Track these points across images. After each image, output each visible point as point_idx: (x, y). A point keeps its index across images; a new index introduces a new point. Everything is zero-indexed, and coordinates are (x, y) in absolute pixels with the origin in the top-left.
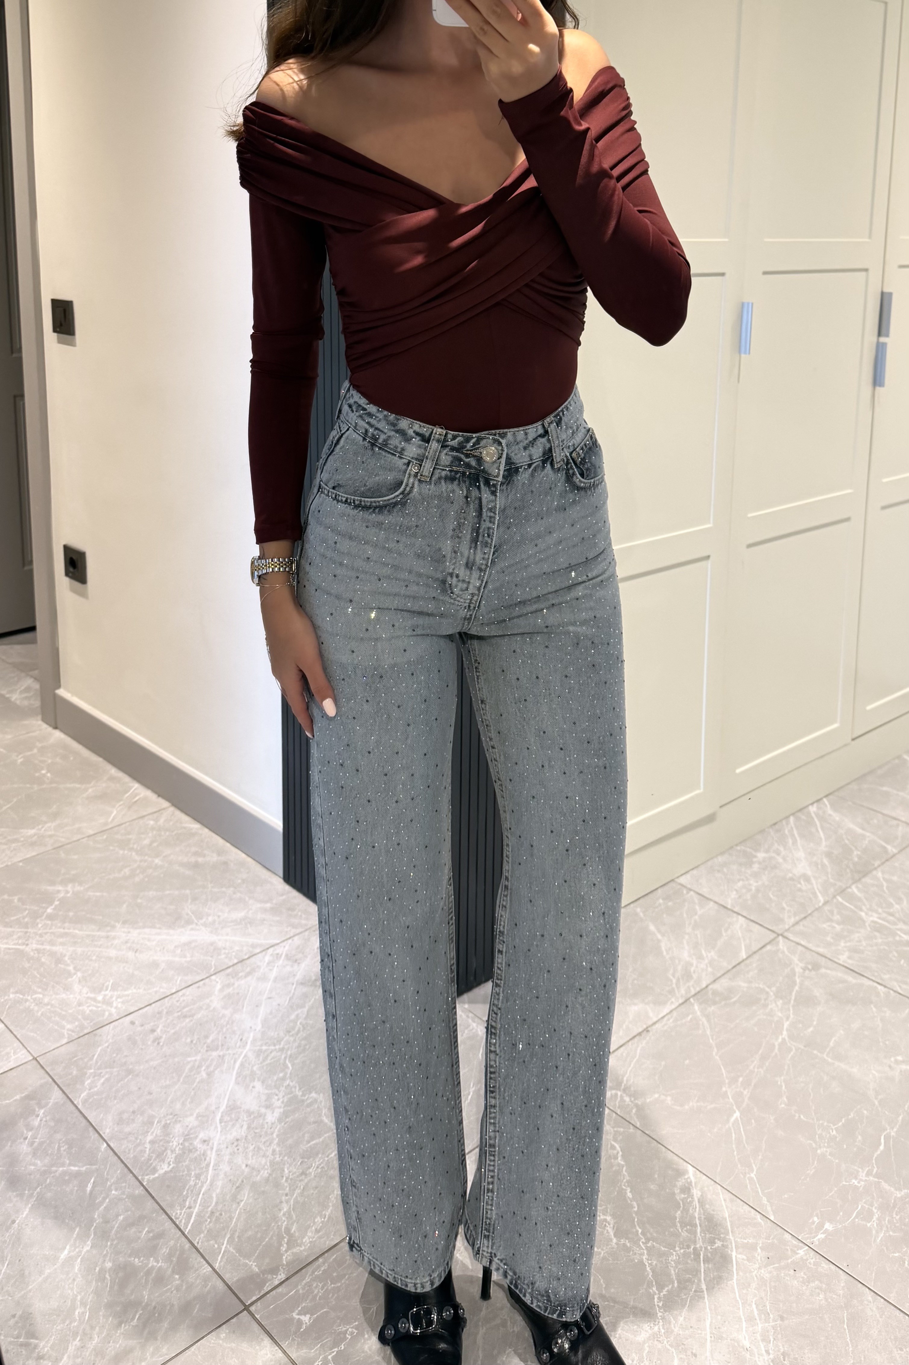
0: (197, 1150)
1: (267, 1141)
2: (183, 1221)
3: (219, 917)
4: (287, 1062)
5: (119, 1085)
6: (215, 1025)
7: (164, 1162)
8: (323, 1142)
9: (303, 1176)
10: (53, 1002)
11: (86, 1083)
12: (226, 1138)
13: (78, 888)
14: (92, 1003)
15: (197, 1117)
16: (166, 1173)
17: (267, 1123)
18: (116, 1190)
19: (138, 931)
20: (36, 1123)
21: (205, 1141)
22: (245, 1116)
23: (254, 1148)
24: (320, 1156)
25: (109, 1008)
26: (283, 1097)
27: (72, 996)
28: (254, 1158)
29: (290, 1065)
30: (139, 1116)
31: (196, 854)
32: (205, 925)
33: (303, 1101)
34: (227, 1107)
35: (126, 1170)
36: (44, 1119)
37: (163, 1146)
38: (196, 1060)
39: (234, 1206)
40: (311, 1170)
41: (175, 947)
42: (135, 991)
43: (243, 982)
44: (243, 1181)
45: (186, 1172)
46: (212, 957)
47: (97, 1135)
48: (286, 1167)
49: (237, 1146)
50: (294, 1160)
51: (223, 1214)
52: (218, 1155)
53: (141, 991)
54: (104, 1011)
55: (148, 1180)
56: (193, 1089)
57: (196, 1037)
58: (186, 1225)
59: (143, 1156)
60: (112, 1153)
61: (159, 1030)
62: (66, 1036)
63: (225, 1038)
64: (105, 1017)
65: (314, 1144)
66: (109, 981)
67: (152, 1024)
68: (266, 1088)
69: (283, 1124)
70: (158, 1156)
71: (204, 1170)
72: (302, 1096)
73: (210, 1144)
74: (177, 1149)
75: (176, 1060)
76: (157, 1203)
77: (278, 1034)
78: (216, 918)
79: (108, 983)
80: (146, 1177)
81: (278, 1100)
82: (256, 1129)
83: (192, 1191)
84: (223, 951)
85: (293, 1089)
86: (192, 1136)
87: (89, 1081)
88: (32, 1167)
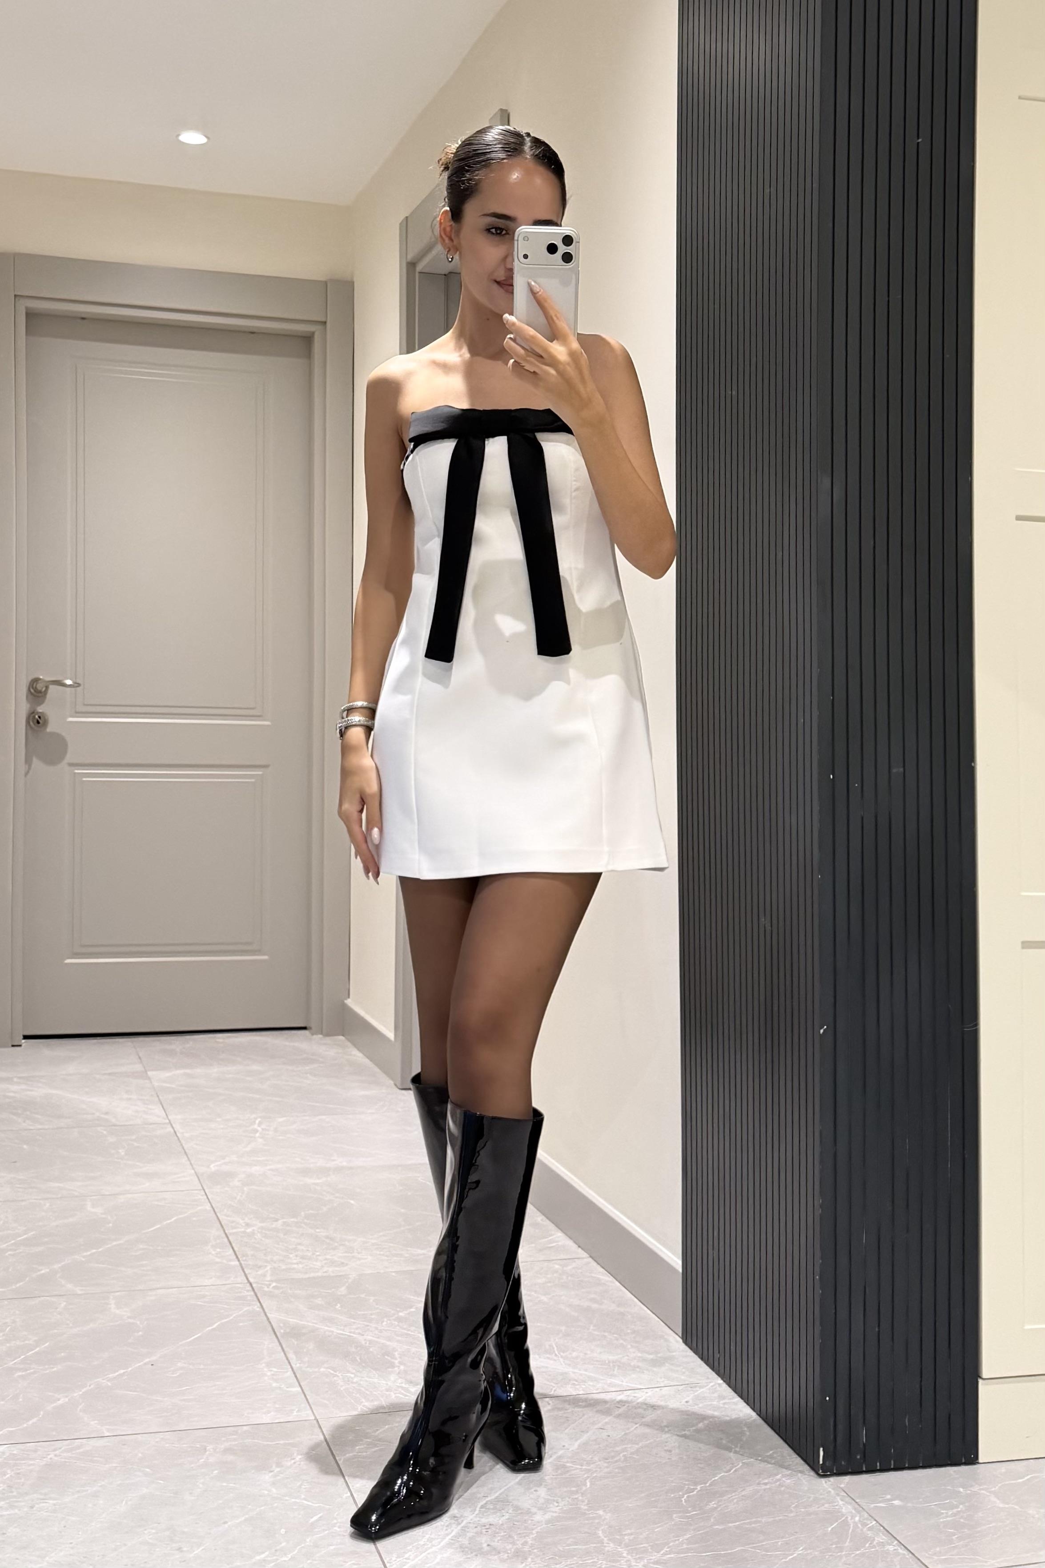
1: (523, 1533)
3: (586, 1354)
4: (588, 1481)
10: (361, 1383)
11: (357, 1447)
12: (479, 1521)
14: (402, 1391)
17: (532, 1520)
18: (339, 1527)
20: (289, 1464)
21: (455, 1517)
22: (512, 1509)
23: (506, 1535)
24: (575, 1558)
26: (565, 1505)
27: (384, 1382)
28: (500, 1542)
29: (588, 1484)
31: (594, 1301)
32: (566, 1358)
33: (585, 1514)
34: (496, 1498)
36: (299, 1463)
43: (580, 1409)
48: (531, 1556)
49: (487, 1529)
50: (544, 1554)
52: (463, 1530)
62: (358, 1410)
65: (575, 1549)
68: (550, 1495)
69: (550, 1525)
71: (440, 1537)
72: (585, 1510)
73: (459, 1521)
77: (592, 1458)
78: (581, 1355)
81: (557, 1506)
82: (518, 1522)
84: (573, 1382)
85: (580, 1503)
87: (362, 1447)
88: (266, 1492)
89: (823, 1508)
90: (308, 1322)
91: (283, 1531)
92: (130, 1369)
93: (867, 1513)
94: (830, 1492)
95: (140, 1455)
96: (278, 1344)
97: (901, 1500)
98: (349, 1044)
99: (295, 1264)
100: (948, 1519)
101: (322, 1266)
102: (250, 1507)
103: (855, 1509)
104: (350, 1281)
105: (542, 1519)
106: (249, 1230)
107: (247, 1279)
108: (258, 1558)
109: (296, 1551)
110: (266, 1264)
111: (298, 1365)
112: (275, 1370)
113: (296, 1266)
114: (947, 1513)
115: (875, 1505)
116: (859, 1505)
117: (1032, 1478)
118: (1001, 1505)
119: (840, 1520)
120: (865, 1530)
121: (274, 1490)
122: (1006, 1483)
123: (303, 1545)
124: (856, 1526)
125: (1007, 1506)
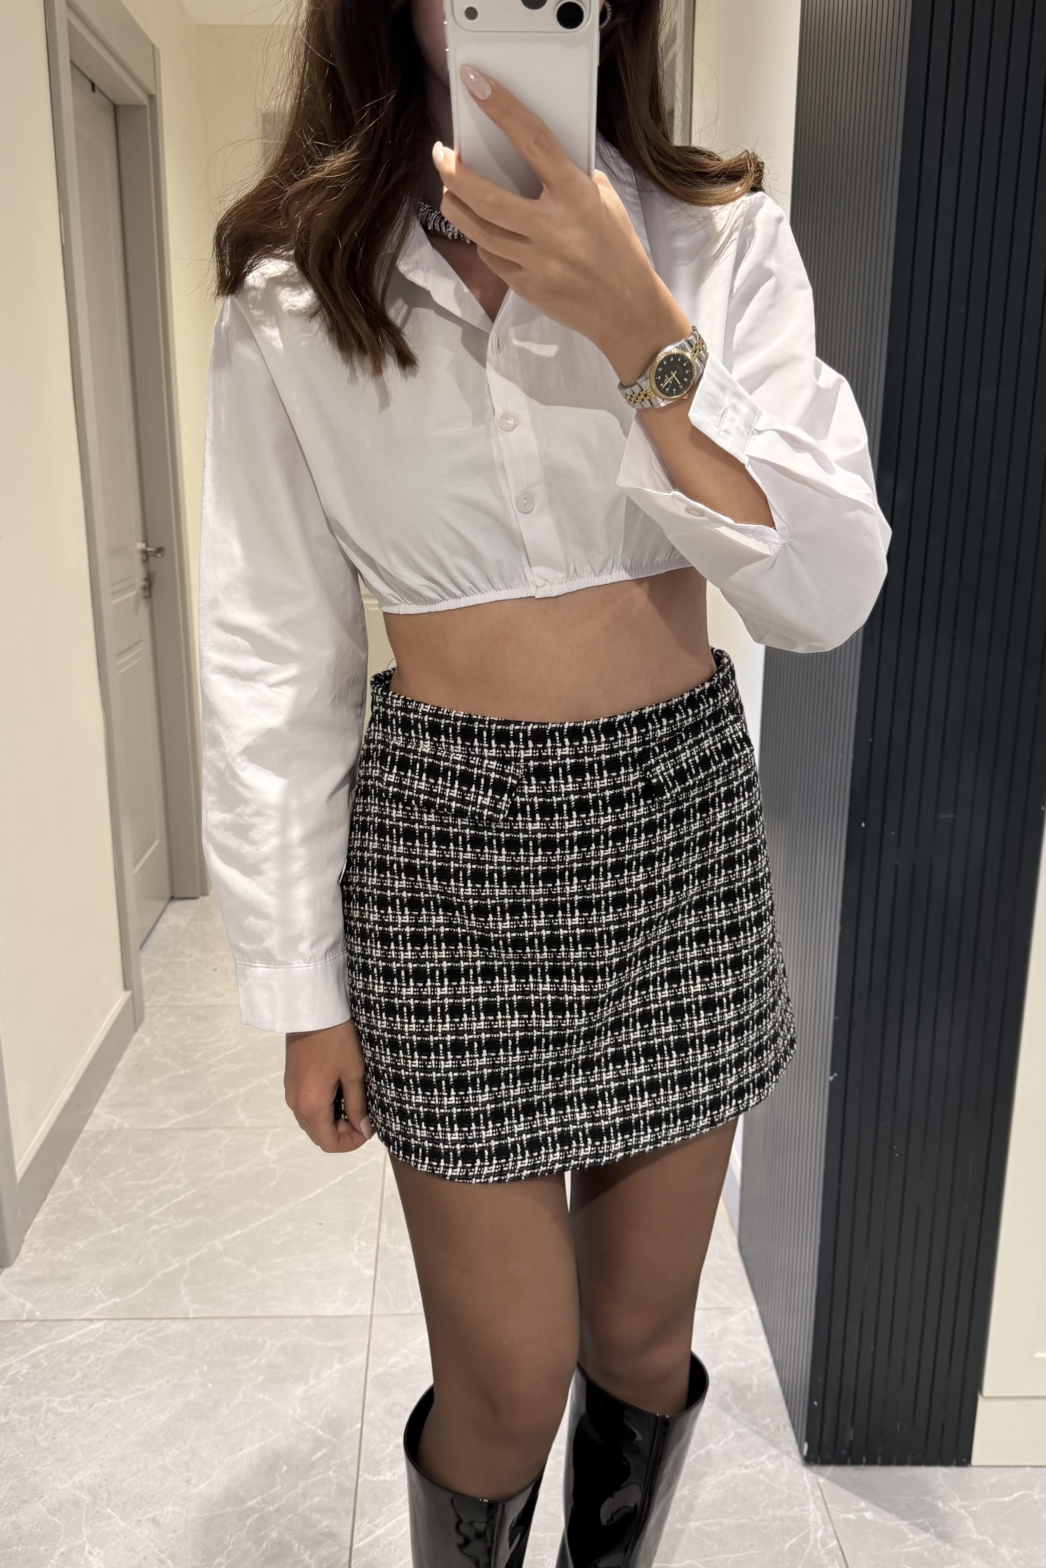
2: (361, 1535)
7: (391, 1470)
11: (393, 1361)
16: (385, 1481)
18: (334, 1472)
20: (326, 1374)
35: (356, 1459)
36: (334, 1375)
47: (360, 1414)
51: (398, 1550)
55: (365, 1480)
58: (360, 1540)
59: (380, 1454)
60: (358, 1436)
70: (391, 1462)
76: (355, 1504)
80: (366, 1475)
87: (397, 1360)
88: (291, 1411)
89: (791, 1513)
91: (285, 1468)
92: (246, 1230)
93: (833, 1527)
94: (806, 1488)
95: (207, 1347)
97: (872, 1513)
100: (912, 1550)
102: (270, 1430)
103: (823, 1519)
108: (248, 1504)
114: (914, 1538)
115: (846, 1515)
116: (828, 1512)
117: (1020, 1496)
118: (975, 1536)
119: (802, 1534)
120: (823, 1552)
121: (299, 1410)
122: (992, 1500)
123: (293, 1492)
124: (815, 1545)
125: (980, 1538)
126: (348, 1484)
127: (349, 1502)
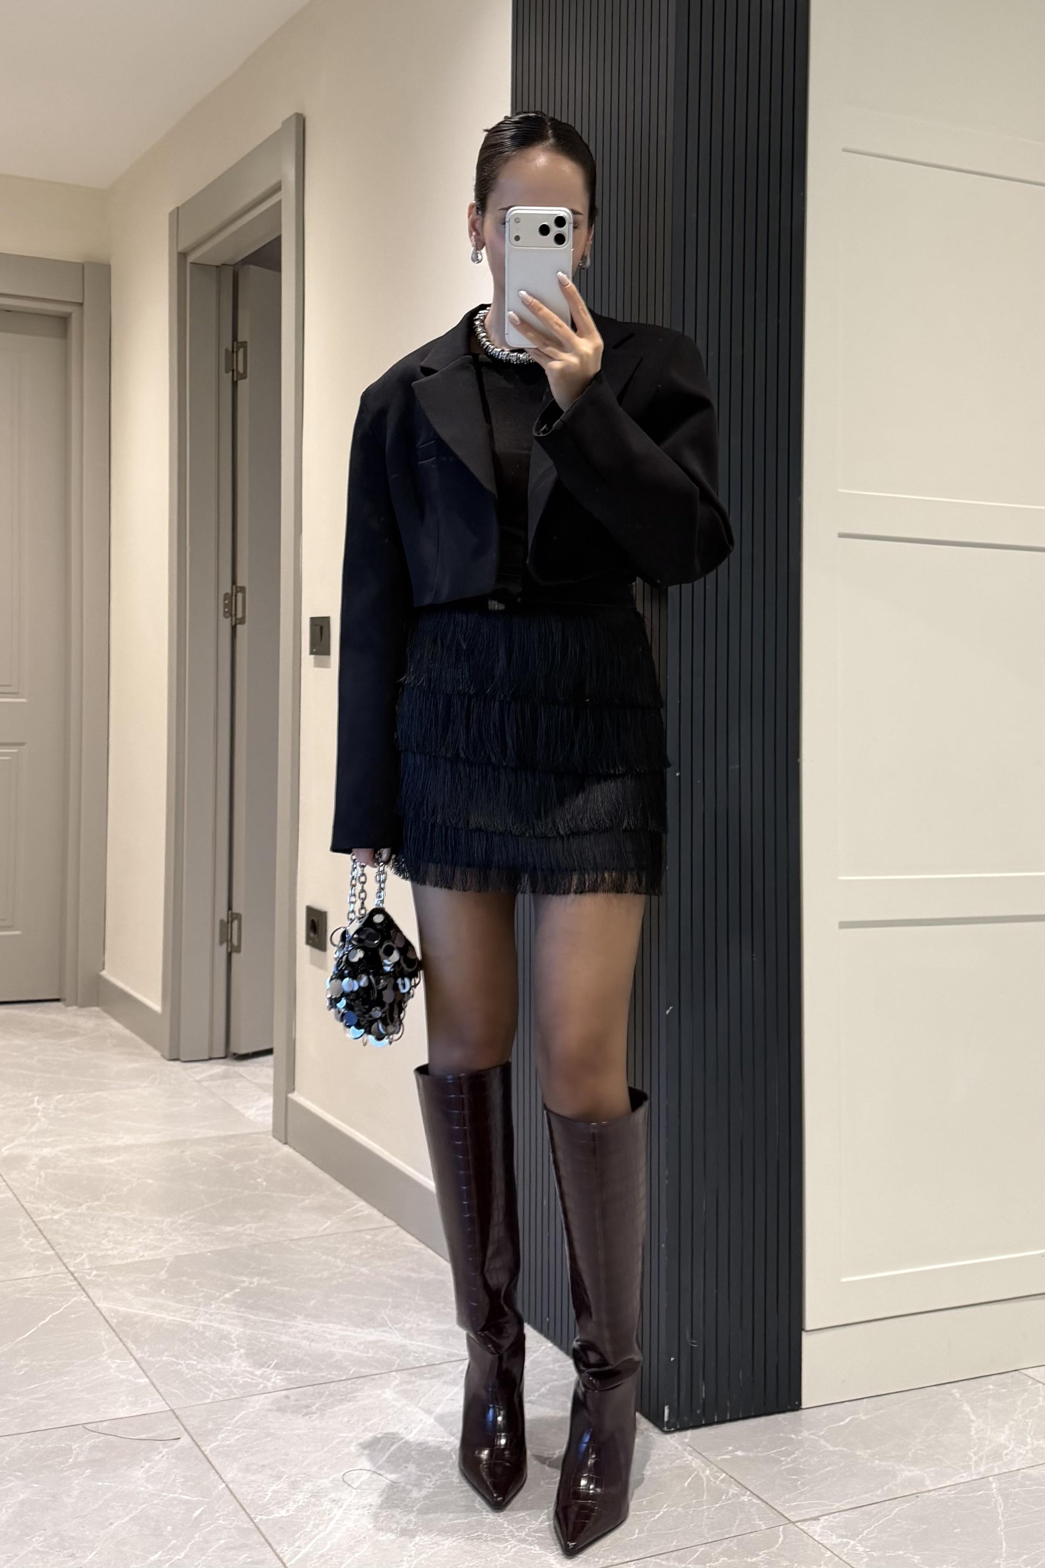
0: (322, 1506)
2: (288, 1556)
3: (418, 1325)
5: (255, 1443)
6: (380, 1411)
7: (282, 1508)
8: (468, 1523)
9: (435, 1546)
11: (219, 1437)
12: (358, 1502)
13: (265, 1281)
14: (249, 1376)
15: (333, 1481)
16: (282, 1517)
17: (410, 1498)
18: (224, 1520)
19: (320, 1325)
20: (157, 1458)
21: (334, 1501)
23: (388, 1515)
24: (460, 1533)
25: (265, 1382)
26: (437, 1480)
27: (228, 1367)
28: (385, 1522)
30: (267, 1470)
31: (413, 1270)
32: (399, 1330)
34: (368, 1479)
35: (240, 1508)
36: (166, 1456)
37: (285, 1497)
38: (348, 1436)
39: (348, 1555)
40: (445, 1542)
41: (358, 1343)
42: (298, 1372)
43: (426, 1382)
44: (365, 1538)
45: (304, 1520)
46: (398, 1357)
47: (217, 1477)
48: (418, 1534)
49: (369, 1510)
50: (429, 1531)
51: (334, 1558)
52: (346, 1513)
53: (305, 1374)
54: (260, 1383)
55: (261, 1520)
56: (336, 1459)
57: (355, 1418)
58: (292, 1558)
59: (261, 1501)
60: (228, 1492)
61: (314, 1408)
62: (211, 1397)
63: (388, 1424)
64: (259, 1389)
65: (458, 1523)
66: (273, 1361)
67: (309, 1401)
68: (421, 1471)
69: (427, 1501)
70: (278, 1503)
71: (325, 1522)
73: (340, 1504)
74: (301, 1502)
75: (325, 1433)
76: (264, 1537)
78: (414, 1326)
79: (271, 1362)
80: (260, 1517)
81: (430, 1481)
82: (397, 1500)
83: (305, 1536)
84: (413, 1354)
85: (450, 1476)
86: (321, 1494)
87: (223, 1435)
88: (142, 1489)
89: (674, 1464)
90: (139, 1309)
91: (169, 1528)
93: (716, 1466)
94: (677, 1448)
96: (114, 1334)
97: (743, 1451)
98: (105, 1015)
99: (109, 1250)
100: (789, 1466)
101: (137, 1251)
102: (131, 1505)
103: (704, 1463)
104: (168, 1264)
105: (419, 1496)
106: (56, 1217)
107: (67, 1268)
108: (152, 1558)
109: (188, 1549)
110: (80, 1252)
111: (140, 1355)
112: (118, 1361)
113: (110, 1252)
114: (785, 1460)
115: (720, 1457)
116: (706, 1458)
117: (851, 1419)
118: (832, 1449)
119: (693, 1475)
120: (718, 1482)
121: (150, 1487)
122: (831, 1426)
123: (193, 1542)
124: (709, 1480)
125: (837, 1449)
126: (246, 1526)
127: (256, 1537)
